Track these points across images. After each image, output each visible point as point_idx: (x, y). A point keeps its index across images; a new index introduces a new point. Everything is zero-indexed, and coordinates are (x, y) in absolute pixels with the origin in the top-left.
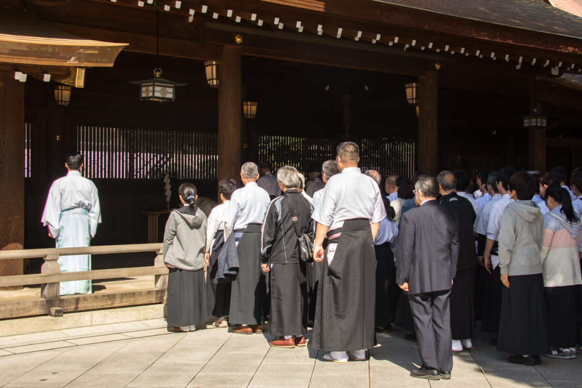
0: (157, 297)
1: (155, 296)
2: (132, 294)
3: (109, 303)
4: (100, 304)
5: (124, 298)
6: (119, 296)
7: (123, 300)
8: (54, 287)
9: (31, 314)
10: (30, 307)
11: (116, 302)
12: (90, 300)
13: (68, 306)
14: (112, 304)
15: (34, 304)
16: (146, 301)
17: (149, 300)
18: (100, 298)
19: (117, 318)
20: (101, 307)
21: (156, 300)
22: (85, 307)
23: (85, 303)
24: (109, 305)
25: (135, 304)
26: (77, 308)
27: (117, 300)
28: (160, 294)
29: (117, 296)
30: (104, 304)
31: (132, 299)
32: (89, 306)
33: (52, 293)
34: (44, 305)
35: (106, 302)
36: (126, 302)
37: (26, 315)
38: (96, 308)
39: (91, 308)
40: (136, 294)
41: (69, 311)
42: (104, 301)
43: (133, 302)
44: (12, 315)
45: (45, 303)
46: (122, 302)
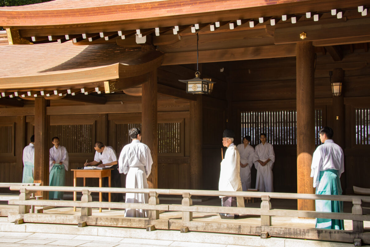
0: (145, 224)
1: (144, 224)
2: (129, 220)
3: (114, 224)
4: (109, 224)
5: (124, 222)
6: (121, 220)
7: (124, 223)
8: (84, 209)
9: (72, 223)
10: (72, 219)
11: (119, 224)
12: (103, 220)
13: (91, 222)
14: (117, 224)
15: (74, 218)
16: (138, 226)
17: (140, 225)
18: (110, 220)
19: (112, 233)
20: (110, 226)
21: (145, 226)
22: (101, 224)
23: (101, 221)
24: (115, 224)
25: (131, 227)
26: (96, 224)
27: (120, 222)
28: (147, 222)
29: (119, 220)
30: (112, 224)
31: (129, 223)
32: (103, 224)
33: (84, 213)
34: (79, 219)
35: (113, 223)
36: (125, 224)
37: (70, 223)
38: (107, 225)
39: (104, 225)
40: (131, 220)
41: (92, 225)
42: (112, 222)
43: (129, 225)
44: (63, 222)
45: (80, 218)
46: (123, 224)
